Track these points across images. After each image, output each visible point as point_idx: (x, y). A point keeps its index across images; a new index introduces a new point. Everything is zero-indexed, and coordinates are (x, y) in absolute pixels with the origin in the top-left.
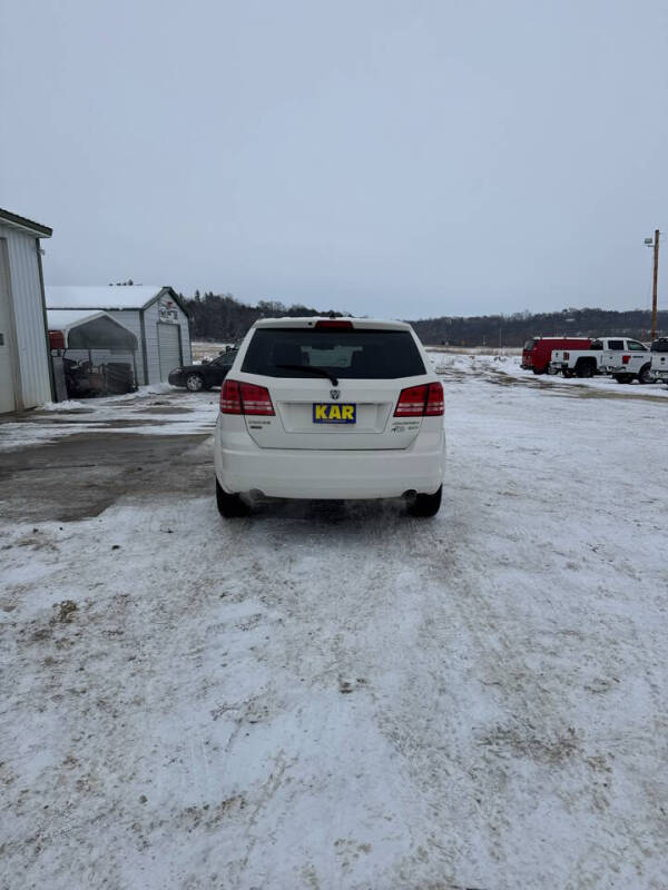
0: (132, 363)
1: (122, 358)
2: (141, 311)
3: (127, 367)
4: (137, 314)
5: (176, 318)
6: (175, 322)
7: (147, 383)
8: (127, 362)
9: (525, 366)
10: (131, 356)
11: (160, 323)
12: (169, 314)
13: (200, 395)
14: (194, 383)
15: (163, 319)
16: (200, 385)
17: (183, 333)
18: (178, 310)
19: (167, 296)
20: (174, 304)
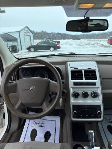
0: (17, 45)
1: (14, 44)
2: (19, 32)
3: (16, 46)
4: (18, 33)
5: (29, 34)
6: (29, 35)
7: (22, 50)
8: (16, 45)
9: (108, 43)
10: (17, 44)
11: (25, 35)
12: (27, 33)
13: (33, 53)
14: (32, 49)
15: (26, 34)
16: (34, 50)
17: (31, 37)
18: (30, 32)
19: (26, 28)
20: (29, 31)
